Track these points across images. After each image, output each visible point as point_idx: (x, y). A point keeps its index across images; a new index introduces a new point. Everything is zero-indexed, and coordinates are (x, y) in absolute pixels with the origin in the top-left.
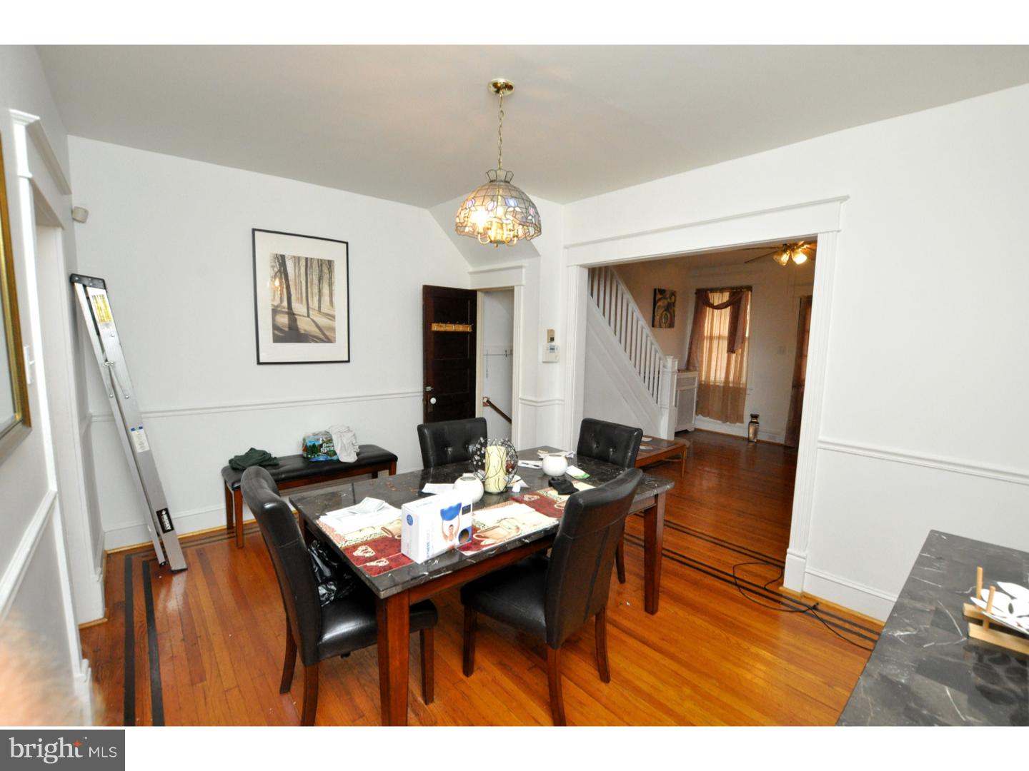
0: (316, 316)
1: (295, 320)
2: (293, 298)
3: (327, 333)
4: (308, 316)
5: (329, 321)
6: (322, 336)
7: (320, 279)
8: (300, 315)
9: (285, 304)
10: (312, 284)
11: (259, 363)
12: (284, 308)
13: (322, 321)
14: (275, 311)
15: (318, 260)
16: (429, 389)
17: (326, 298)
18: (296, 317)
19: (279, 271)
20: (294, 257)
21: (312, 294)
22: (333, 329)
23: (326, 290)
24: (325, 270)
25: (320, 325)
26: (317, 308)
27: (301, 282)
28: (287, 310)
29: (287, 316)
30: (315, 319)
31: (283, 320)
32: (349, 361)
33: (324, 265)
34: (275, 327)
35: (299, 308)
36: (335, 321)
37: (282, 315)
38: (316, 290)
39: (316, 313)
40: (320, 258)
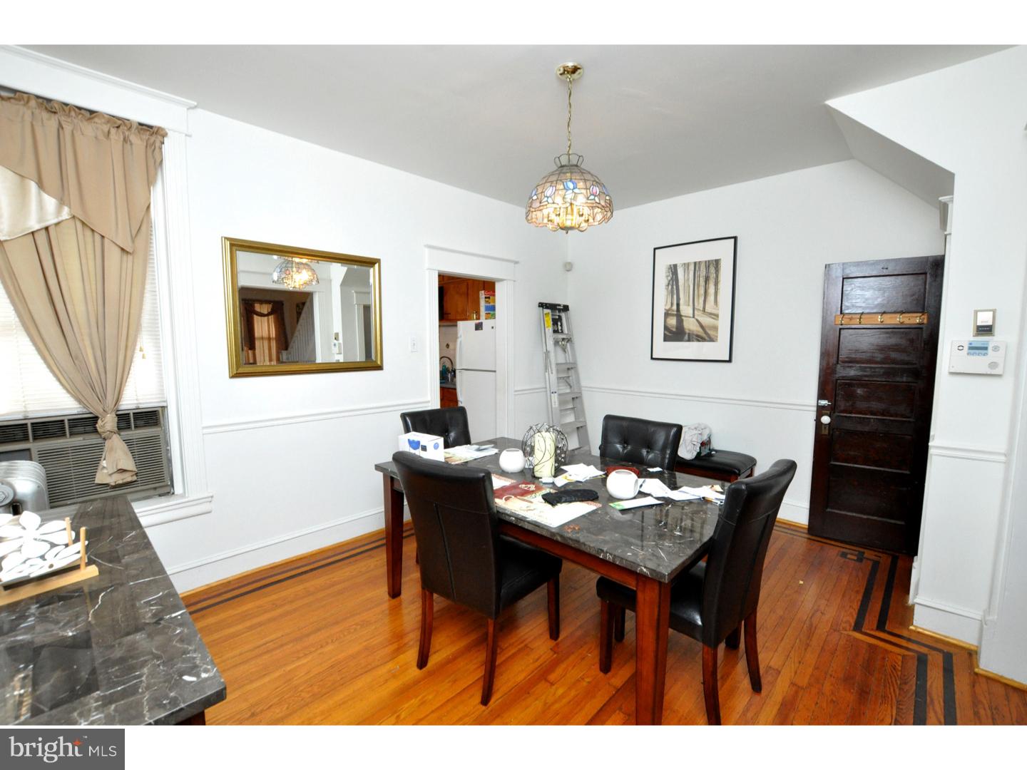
0: (702, 317)
1: (682, 321)
2: (682, 302)
3: (711, 332)
4: (694, 317)
5: (714, 320)
6: (704, 335)
7: (707, 279)
8: (686, 316)
9: (675, 307)
10: (699, 286)
11: (652, 358)
12: (673, 311)
13: (706, 320)
14: (667, 315)
15: (706, 262)
16: (824, 402)
17: (711, 298)
18: (683, 318)
19: (672, 279)
20: (684, 264)
21: (698, 296)
22: (715, 328)
23: (711, 290)
24: (712, 270)
25: (704, 324)
26: (702, 309)
27: (689, 286)
28: (675, 313)
29: (675, 318)
30: (699, 319)
31: (673, 321)
32: (730, 361)
33: (711, 266)
34: (666, 328)
35: (686, 310)
36: (717, 320)
37: (671, 317)
38: (702, 291)
39: (700, 313)
40: (707, 259)
